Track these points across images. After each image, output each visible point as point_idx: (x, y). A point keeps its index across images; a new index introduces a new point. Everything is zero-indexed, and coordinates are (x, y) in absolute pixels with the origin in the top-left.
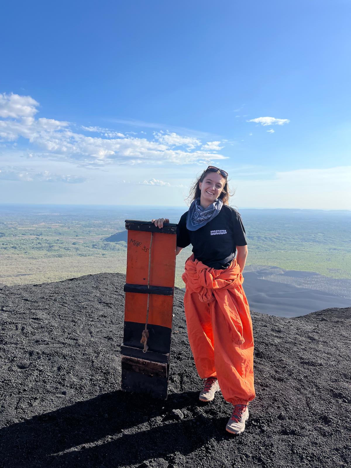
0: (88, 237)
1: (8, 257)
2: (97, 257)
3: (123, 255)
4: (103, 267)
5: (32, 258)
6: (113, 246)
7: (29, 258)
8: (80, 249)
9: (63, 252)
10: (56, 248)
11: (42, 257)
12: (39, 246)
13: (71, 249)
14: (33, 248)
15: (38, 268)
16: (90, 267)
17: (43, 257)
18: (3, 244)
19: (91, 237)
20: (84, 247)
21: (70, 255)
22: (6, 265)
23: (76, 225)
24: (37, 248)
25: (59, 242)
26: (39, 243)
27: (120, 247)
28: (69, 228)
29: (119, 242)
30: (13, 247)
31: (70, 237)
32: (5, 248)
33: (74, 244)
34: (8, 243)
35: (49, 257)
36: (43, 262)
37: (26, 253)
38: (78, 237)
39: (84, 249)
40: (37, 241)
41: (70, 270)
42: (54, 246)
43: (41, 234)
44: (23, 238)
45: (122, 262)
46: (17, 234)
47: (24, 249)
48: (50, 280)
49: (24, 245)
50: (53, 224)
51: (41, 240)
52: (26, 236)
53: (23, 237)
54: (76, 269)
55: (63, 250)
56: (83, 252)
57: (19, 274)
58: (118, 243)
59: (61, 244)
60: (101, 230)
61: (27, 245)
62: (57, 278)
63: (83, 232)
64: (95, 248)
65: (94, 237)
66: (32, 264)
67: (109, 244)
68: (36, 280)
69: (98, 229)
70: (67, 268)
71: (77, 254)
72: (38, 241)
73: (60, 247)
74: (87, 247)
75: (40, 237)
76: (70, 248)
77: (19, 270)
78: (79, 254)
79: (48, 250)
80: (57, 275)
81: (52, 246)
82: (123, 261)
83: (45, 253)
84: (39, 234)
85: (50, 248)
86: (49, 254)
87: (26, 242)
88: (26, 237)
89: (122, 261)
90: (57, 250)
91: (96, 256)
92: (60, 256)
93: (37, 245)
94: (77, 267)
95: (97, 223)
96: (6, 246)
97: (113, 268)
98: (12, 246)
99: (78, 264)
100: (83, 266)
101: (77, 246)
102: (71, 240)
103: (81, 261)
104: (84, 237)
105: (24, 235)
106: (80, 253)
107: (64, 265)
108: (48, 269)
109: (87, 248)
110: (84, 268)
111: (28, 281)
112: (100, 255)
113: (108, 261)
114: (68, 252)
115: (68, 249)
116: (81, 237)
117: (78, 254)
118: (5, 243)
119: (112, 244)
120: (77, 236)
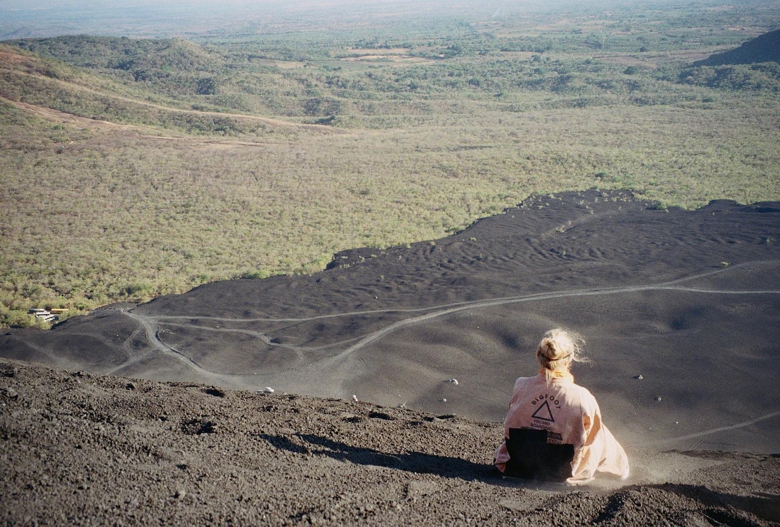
0: (673, 52)
1: (455, 105)
2: (683, 106)
3: (769, 101)
4: (691, 133)
5: (511, 109)
6: (741, 75)
7: (503, 109)
8: (643, 85)
9: (593, 93)
10: (577, 83)
11: (535, 107)
12: (537, 77)
13: (618, 85)
14: (519, 85)
15: (513, 134)
16: (653, 132)
17: (539, 106)
18: (451, 75)
19: (683, 51)
20: (654, 81)
21: (610, 102)
22: (444, 125)
23: (649, 21)
24: (529, 83)
25: (590, 66)
26: (536, 71)
27: (765, 78)
28: (628, 30)
29: (763, 64)
30: (471, 82)
31: (625, 54)
32: (453, 85)
33: (629, 71)
34: (462, 72)
35: (555, 106)
36: (532, 119)
37: (499, 95)
38: (645, 53)
39: (654, 86)
40: (533, 65)
41: (596, 139)
42: (571, 77)
43: (548, 49)
44: (502, 59)
45: (755, 120)
46: (489, 49)
47: (498, 86)
48: (532, 163)
49: (501, 75)
50: (589, 23)
51: (545, 63)
52: (510, 53)
53: (502, 55)
54: (611, 138)
55: (594, 88)
56: (649, 95)
57: (464, 145)
58: (759, 67)
59: (595, 71)
60: (720, 32)
61: (508, 76)
62: (549, 159)
63: (663, 39)
64: (688, 82)
65: (692, 51)
66: (503, 122)
67: (731, 69)
68: (494, 162)
69: (711, 30)
70: (590, 134)
71: (630, 99)
72: (536, 65)
73: (587, 79)
74: (663, 78)
75: (543, 56)
76: (614, 83)
77: (468, 137)
78: (636, 100)
79: (555, 89)
80: (552, 152)
81: (569, 77)
82: (761, 118)
83: (548, 97)
84: (542, 47)
85: (561, 83)
86: (556, 98)
87: (507, 68)
88: (509, 56)
89: (757, 117)
90: (579, 89)
91: (685, 103)
92: (581, 104)
93: (531, 75)
94: (617, 132)
95: (714, 11)
96: (458, 77)
97: (720, 136)
98: (471, 78)
99: (621, 125)
100: (634, 130)
101: (633, 78)
102: (623, 61)
103: (634, 117)
104: (662, 53)
105: (506, 50)
106: (640, 97)
107: (583, 127)
108: (539, 136)
109: (665, 82)
110: (634, 137)
111: (476, 163)
112: (698, 101)
113: (711, 119)
114: (608, 95)
115: (610, 87)
116: (654, 53)
117: (633, 98)
118: (456, 72)
119: (741, 69)
120: (642, 50)
